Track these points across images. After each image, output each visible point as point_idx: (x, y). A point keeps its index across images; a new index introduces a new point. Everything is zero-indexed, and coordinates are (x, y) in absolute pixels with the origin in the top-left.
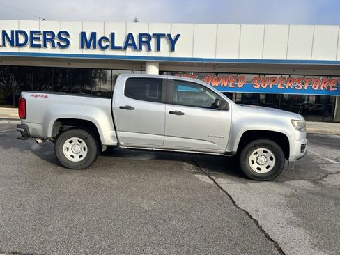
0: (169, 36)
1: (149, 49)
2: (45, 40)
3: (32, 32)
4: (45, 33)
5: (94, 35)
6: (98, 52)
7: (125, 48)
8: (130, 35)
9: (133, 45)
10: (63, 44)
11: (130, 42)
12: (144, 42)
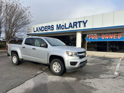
0: (84, 21)
1: (77, 27)
2: (48, 28)
3: (45, 27)
4: (48, 26)
5: (60, 25)
6: (61, 30)
7: (69, 28)
8: (71, 23)
9: (71, 26)
10: (52, 29)
11: (70, 26)
12: (75, 25)
